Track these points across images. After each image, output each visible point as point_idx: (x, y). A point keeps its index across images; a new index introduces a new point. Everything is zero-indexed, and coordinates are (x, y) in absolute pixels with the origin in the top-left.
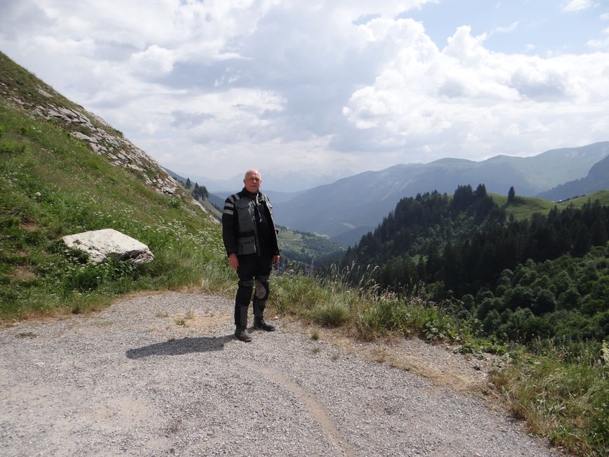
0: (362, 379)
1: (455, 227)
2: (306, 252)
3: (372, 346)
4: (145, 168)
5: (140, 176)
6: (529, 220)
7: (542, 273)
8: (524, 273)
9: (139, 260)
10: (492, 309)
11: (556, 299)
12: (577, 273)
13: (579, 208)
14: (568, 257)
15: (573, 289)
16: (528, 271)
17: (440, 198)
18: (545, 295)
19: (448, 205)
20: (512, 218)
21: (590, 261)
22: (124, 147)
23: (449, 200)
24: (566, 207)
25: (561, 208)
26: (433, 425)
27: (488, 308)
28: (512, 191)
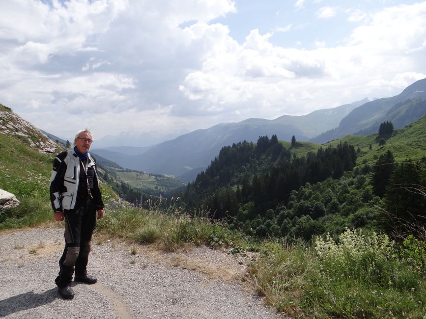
0: (160, 280)
1: (259, 165)
2: (159, 188)
3: (173, 255)
4: (30, 134)
5: (25, 141)
6: (306, 157)
7: (315, 191)
8: (305, 192)
9: (7, 206)
10: (286, 218)
11: (325, 208)
12: (337, 190)
13: (335, 147)
14: (331, 179)
15: (335, 200)
16: (307, 191)
17: (248, 146)
18: (318, 205)
19: (254, 150)
20: (295, 156)
21: (344, 181)
22: (12, 119)
23: (254, 146)
24: (327, 147)
25: (325, 148)
26: (202, 308)
27: (283, 217)
28: (294, 139)
